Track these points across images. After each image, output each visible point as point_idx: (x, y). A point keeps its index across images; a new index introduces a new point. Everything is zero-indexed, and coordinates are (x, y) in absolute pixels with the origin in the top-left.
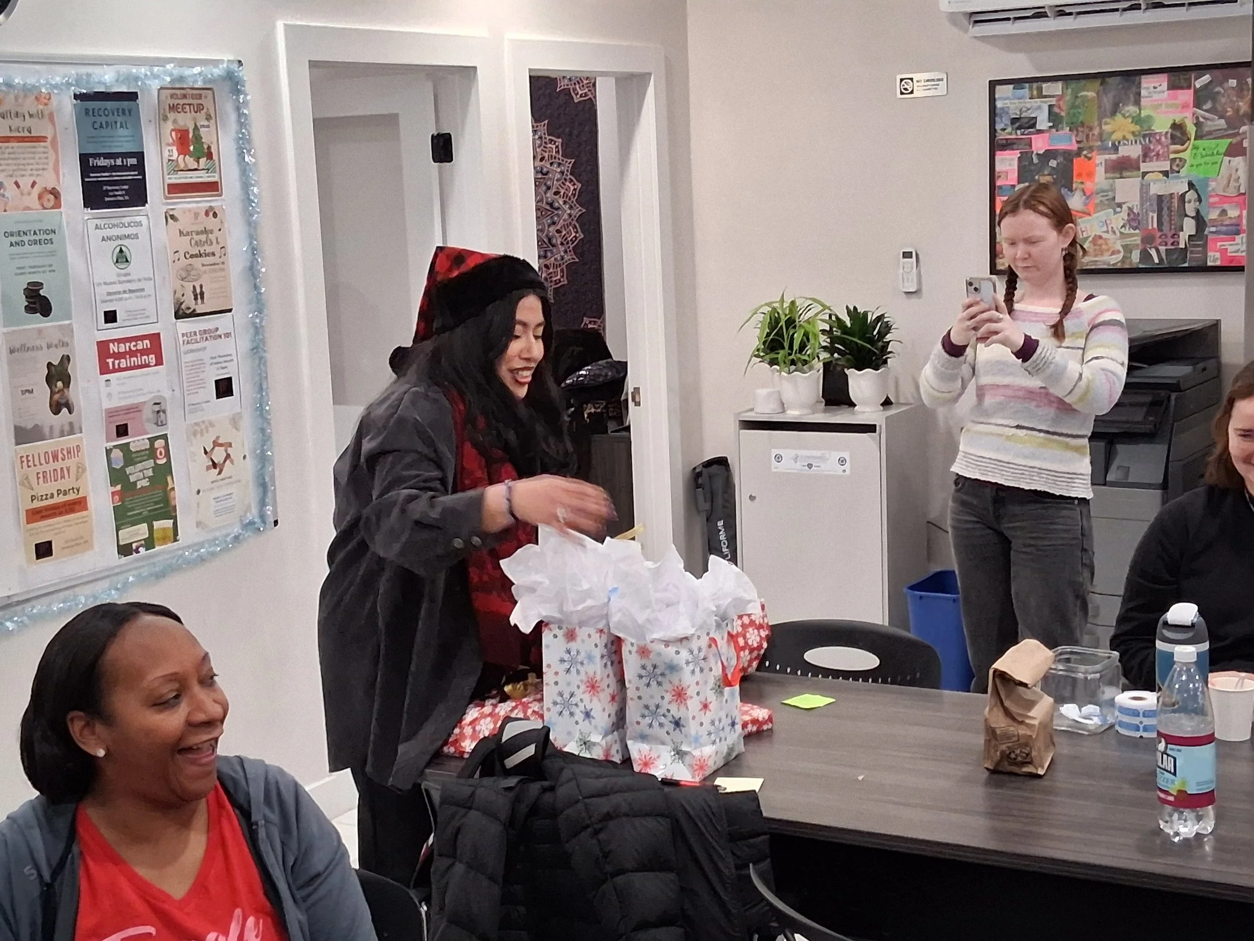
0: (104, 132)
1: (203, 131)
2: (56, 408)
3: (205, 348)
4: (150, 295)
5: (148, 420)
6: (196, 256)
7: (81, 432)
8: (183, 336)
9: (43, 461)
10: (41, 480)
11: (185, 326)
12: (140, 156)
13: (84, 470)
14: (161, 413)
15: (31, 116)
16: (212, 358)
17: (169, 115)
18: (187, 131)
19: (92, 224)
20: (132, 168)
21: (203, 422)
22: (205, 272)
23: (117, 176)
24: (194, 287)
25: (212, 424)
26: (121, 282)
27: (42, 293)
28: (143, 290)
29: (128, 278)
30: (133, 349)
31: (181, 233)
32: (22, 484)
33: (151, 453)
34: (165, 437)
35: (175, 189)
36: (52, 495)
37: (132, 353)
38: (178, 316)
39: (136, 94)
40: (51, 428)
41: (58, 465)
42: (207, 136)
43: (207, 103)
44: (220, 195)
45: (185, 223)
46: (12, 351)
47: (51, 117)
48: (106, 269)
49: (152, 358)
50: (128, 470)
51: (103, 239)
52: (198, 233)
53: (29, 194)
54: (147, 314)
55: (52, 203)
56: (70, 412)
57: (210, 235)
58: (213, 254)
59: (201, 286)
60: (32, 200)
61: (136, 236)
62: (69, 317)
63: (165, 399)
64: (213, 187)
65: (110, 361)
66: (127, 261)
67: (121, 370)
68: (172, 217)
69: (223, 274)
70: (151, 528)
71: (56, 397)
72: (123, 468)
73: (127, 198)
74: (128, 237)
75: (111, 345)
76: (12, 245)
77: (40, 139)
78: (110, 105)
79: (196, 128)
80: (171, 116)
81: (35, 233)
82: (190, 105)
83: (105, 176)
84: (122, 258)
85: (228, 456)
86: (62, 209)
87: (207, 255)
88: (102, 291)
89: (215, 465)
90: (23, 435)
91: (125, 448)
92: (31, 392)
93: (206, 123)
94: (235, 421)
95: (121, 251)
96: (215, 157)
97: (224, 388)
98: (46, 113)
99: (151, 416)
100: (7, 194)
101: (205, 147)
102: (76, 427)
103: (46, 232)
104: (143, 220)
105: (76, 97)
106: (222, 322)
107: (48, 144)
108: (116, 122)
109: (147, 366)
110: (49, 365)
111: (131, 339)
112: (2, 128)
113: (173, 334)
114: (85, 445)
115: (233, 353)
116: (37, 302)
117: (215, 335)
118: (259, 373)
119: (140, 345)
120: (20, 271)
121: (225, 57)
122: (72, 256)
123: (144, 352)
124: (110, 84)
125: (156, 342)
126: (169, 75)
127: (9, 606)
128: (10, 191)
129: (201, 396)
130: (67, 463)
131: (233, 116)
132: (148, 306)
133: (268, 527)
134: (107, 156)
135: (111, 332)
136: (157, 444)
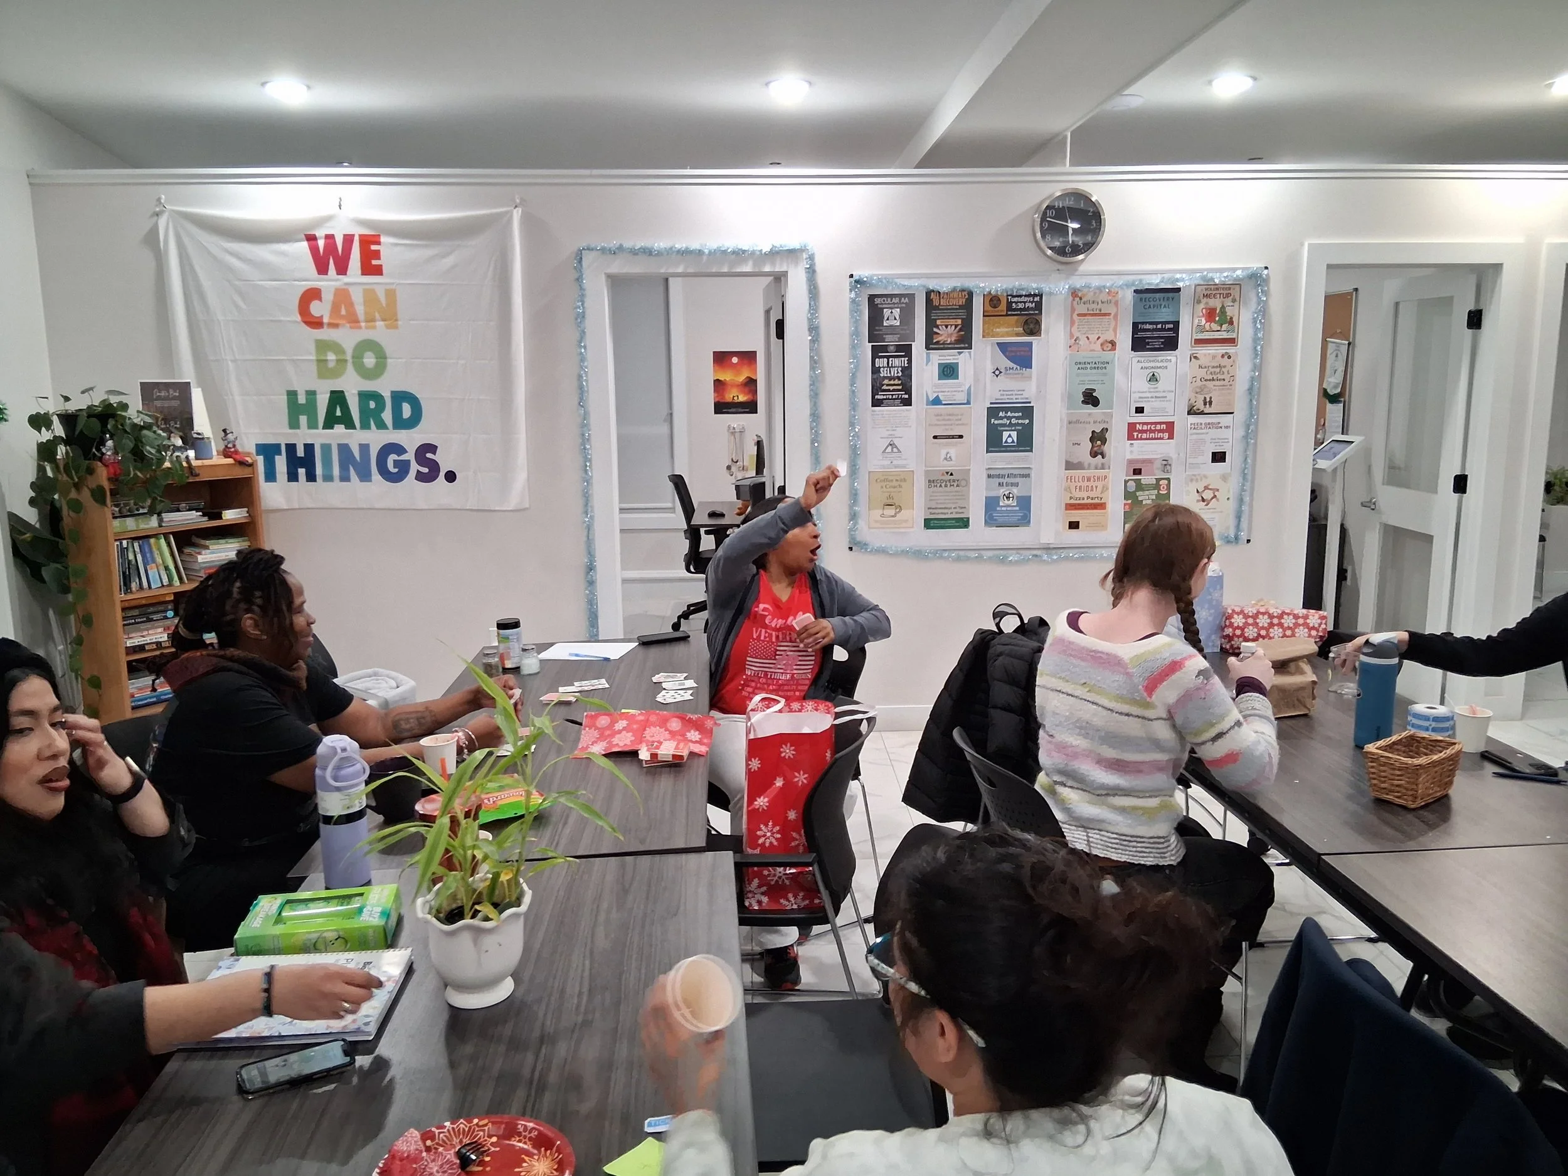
0: (1151, 310)
1: (1228, 309)
2: (1094, 454)
3: (1207, 433)
4: (1170, 401)
5: (1158, 469)
6: (1210, 380)
7: (1109, 468)
8: (1191, 424)
9: (1080, 480)
10: (1078, 490)
11: (1194, 419)
12: (1176, 324)
13: (1107, 489)
14: (1168, 466)
15: (1102, 302)
16: (1212, 439)
17: (1202, 300)
18: (1216, 309)
19: (1135, 360)
20: (1169, 329)
21: (1199, 475)
22: (1215, 390)
23: (1156, 334)
24: (1205, 398)
25: (1205, 477)
26: (1150, 392)
27: (1094, 394)
28: (1166, 397)
29: (1156, 390)
30: (1153, 428)
31: (1200, 367)
32: (1066, 490)
33: (1157, 486)
34: (1168, 480)
35: (1199, 342)
36: (1083, 499)
37: (1151, 431)
38: (1189, 413)
39: (1180, 289)
40: (1089, 465)
41: (1090, 484)
42: (1230, 312)
43: (1235, 292)
44: (1236, 346)
45: (1204, 361)
46: (1070, 423)
47: (1116, 303)
48: (1140, 384)
49: (1166, 435)
50: (1138, 494)
51: (1142, 368)
52: (1213, 367)
53: (1095, 343)
54: (1167, 410)
55: (1109, 349)
56: (1103, 458)
57: (1223, 369)
58: (1224, 380)
59: (1211, 398)
60: (1098, 346)
61: (1166, 367)
62: (1111, 408)
63: (1172, 458)
64: (1232, 341)
65: (1135, 434)
66: (1157, 380)
67: (1141, 439)
68: (1196, 358)
69: (1229, 391)
71: (1095, 449)
72: (1135, 492)
73: (1162, 346)
74: (1158, 368)
75: (1138, 425)
76: (1079, 368)
77: (1109, 314)
78: (1158, 295)
79: (1223, 307)
80: (1205, 300)
81: (1095, 363)
82: (1220, 294)
83: (1148, 334)
84: (1153, 378)
85: (1215, 496)
86: (1117, 352)
87: (1220, 380)
88: (1136, 396)
89: (1203, 500)
90: (1069, 466)
91: (1138, 482)
92: (1079, 444)
93: (1232, 304)
94: (1224, 478)
95: (1153, 375)
96: (1235, 323)
97: (1219, 457)
98: (1113, 300)
99: (1160, 466)
100: (1080, 343)
101: (1229, 318)
102: (1107, 467)
103: (1102, 363)
104: (1173, 359)
105: (1135, 291)
106: (1225, 420)
107: (1111, 317)
108: (1161, 305)
109: (1162, 439)
110: (1093, 432)
111: (1152, 423)
112: (1082, 309)
113: (1184, 422)
114: (1110, 476)
115: (1229, 438)
116: (1090, 398)
117: (1217, 426)
118: (1245, 451)
119: (1158, 427)
120: (1082, 383)
121: (1255, 265)
122: (1119, 377)
123: (1160, 431)
124: (1157, 284)
125: (1170, 426)
126: (1203, 278)
127: (1048, 549)
128: (1083, 341)
129: (1200, 460)
130: (1096, 483)
131: (1254, 300)
132: (1169, 406)
133: (1240, 542)
134: (1151, 323)
135: (1140, 418)
136: (1161, 482)
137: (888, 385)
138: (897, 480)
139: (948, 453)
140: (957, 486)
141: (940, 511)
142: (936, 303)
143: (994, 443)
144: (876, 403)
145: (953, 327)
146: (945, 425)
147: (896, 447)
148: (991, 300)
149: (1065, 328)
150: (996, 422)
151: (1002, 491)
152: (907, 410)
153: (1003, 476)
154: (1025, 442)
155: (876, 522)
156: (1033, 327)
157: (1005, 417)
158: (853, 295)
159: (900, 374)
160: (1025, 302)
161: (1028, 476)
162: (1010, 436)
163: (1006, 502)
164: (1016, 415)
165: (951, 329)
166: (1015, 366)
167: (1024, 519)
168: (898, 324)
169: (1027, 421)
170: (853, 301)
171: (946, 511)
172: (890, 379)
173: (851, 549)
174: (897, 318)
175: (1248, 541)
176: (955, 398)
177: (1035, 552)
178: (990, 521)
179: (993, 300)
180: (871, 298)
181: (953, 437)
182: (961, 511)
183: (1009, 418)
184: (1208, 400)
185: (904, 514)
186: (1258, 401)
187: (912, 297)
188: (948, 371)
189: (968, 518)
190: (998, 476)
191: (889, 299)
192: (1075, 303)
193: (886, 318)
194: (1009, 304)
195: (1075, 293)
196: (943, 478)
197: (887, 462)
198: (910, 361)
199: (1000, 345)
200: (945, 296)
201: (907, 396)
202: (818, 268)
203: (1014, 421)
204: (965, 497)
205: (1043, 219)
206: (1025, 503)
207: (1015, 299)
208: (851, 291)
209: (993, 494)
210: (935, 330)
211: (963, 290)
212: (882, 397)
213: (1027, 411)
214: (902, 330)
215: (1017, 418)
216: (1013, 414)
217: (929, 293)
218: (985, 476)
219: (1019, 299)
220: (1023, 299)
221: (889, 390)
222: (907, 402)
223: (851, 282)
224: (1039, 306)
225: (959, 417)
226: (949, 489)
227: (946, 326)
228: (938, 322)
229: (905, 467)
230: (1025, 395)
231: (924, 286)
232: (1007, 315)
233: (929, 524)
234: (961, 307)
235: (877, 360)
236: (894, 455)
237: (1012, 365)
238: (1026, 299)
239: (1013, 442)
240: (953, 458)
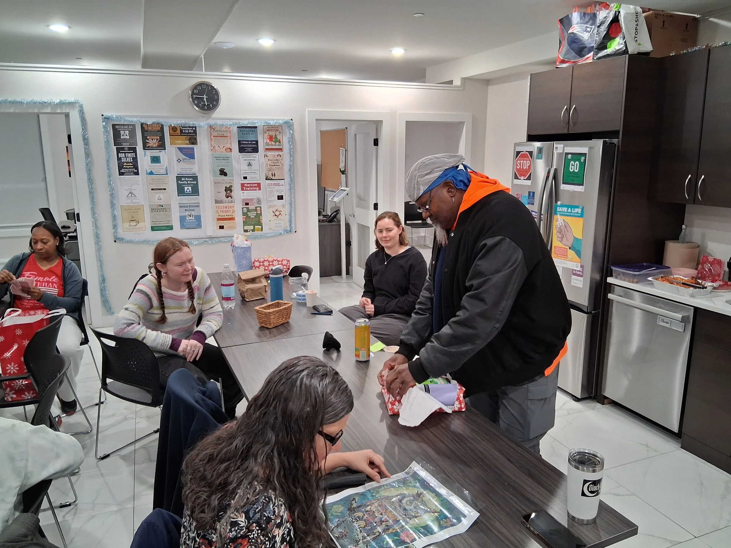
0: (246, 135)
1: (278, 136)
2: (227, 197)
3: (275, 188)
4: (258, 174)
6: (273, 166)
7: (235, 203)
8: (268, 184)
9: (223, 208)
10: (221, 212)
11: (268, 182)
12: (257, 142)
13: (235, 212)
14: (260, 201)
15: (224, 131)
16: (277, 190)
18: (273, 136)
19: (241, 156)
20: (254, 144)
21: (273, 205)
22: (276, 170)
23: (249, 146)
25: (276, 206)
26: (249, 170)
27: (224, 171)
28: (256, 172)
29: (251, 169)
30: (251, 186)
31: (269, 160)
32: (216, 212)
33: (256, 210)
34: (260, 207)
35: (267, 149)
36: (224, 216)
38: (266, 179)
39: (257, 127)
40: (226, 201)
41: (227, 209)
42: (279, 137)
43: (280, 129)
44: (283, 152)
45: (270, 157)
46: (215, 183)
47: (230, 132)
48: (244, 167)
49: (258, 189)
51: (244, 160)
52: (274, 160)
53: (222, 149)
54: (257, 178)
55: (229, 151)
56: (231, 198)
57: (278, 161)
58: (279, 165)
60: (224, 150)
61: (255, 160)
62: (233, 177)
63: (261, 198)
64: (280, 149)
65: (244, 188)
67: (247, 190)
68: (266, 156)
69: (282, 170)
70: (254, 227)
71: (228, 194)
72: (247, 212)
73: (252, 151)
74: (251, 160)
75: (245, 184)
76: (216, 160)
77: (227, 137)
78: (248, 129)
79: (276, 135)
80: (268, 132)
81: (224, 157)
82: (274, 130)
83: (245, 146)
84: (250, 165)
85: (280, 214)
86: (232, 153)
87: (277, 166)
88: (243, 172)
89: (276, 215)
90: (217, 202)
91: (248, 208)
92: (220, 192)
93: (279, 134)
94: (283, 206)
95: (249, 163)
96: (281, 142)
97: (280, 198)
98: (228, 131)
99: (256, 202)
101: (278, 140)
102: (233, 202)
103: (227, 157)
104: (257, 157)
105: (238, 127)
106: (280, 182)
107: (228, 138)
108: (250, 133)
109: (256, 190)
110: (226, 187)
111: (251, 184)
112: (215, 134)
113: (264, 183)
114: (235, 206)
115: (284, 189)
116: (223, 173)
117: (278, 185)
118: (290, 195)
119: (254, 185)
120: (219, 166)
121: (287, 118)
122: (234, 163)
123: (255, 187)
124: (247, 124)
125: (259, 185)
126: (266, 123)
127: (211, 238)
128: (217, 148)
129: (273, 199)
130: (230, 209)
131: (288, 133)
132: (257, 176)
133: (292, 232)
134: (246, 141)
135: (245, 181)
136: (257, 208)
137: (126, 166)
138: (135, 209)
139: (159, 197)
140: (166, 211)
141: (158, 223)
142: (146, 129)
143: (181, 191)
144: (121, 174)
145: (156, 140)
146: (156, 184)
147: (133, 194)
148: (172, 128)
149: (208, 141)
150: (181, 183)
151: (187, 213)
152: (137, 177)
153: (187, 207)
154: (195, 191)
155: (126, 228)
156: (193, 140)
157: (185, 180)
158: (104, 123)
159: (132, 161)
160: (188, 130)
161: (198, 206)
162: (188, 189)
163: (190, 218)
164: (190, 179)
165: (155, 141)
166: (187, 158)
167: (199, 225)
168: (128, 138)
169: (195, 182)
170: (104, 127)
171: (161, 223)
172: (127, 163)
173: (115, 241)
174: (128, 135)
175: (296, 232)
176: (160, 172)
177: (205, 240)
178: (183, 226)
179: (174, 129)
180: (114, 126)
181: (161, 189)
182: (168, 222)
183: (187, 181)
184: (273, 174)
185: (140, 225)
186: (294, 175)
187: (134, 126)
188: (155, 160)
189: (172, 226)
190: (185, 207)
191: (123, 126)
192: (212, 131)
193: (122, 135)
194: (181, 131)
195: (211, 127)
196: (158, 208)
197: (129, 201)
198: (136, 155)
199: (179, 149)
200: (150, 126)
201: (136, 171)
202: (85, 111)
203: (189, 182)
204: (170, 216)
205: (193, 93)
206: (198, 218)
207: (184, 128)
208: (103, 122)
209: (182, 215)
210: (147, 141)
211: (158, 124)
212: (124, 171)
213: (195, 178)
214: (131, 140)
215: (190, 181)
216: (188, 179)
217: (142, 124)
218: (178, 207)
219: (186, 129)
220: (187, 128)
221: (127, 168)
222: (137, 174)
223: (102, 118)
224: (195, 132)
225: (163, 180)
226: (161, 213)
227: (152, 140)
228: (148, 137)
229: (139, 203)
230: (193, 171)
231: (139, 121)
232: (181, 135)
233: (153, 229)
234: (158, 131)
235: (119, 154)
236: (133, 198)
237: (186, 157)
238: (189, 129)
239: (190, 191)
240: (162, 198)
